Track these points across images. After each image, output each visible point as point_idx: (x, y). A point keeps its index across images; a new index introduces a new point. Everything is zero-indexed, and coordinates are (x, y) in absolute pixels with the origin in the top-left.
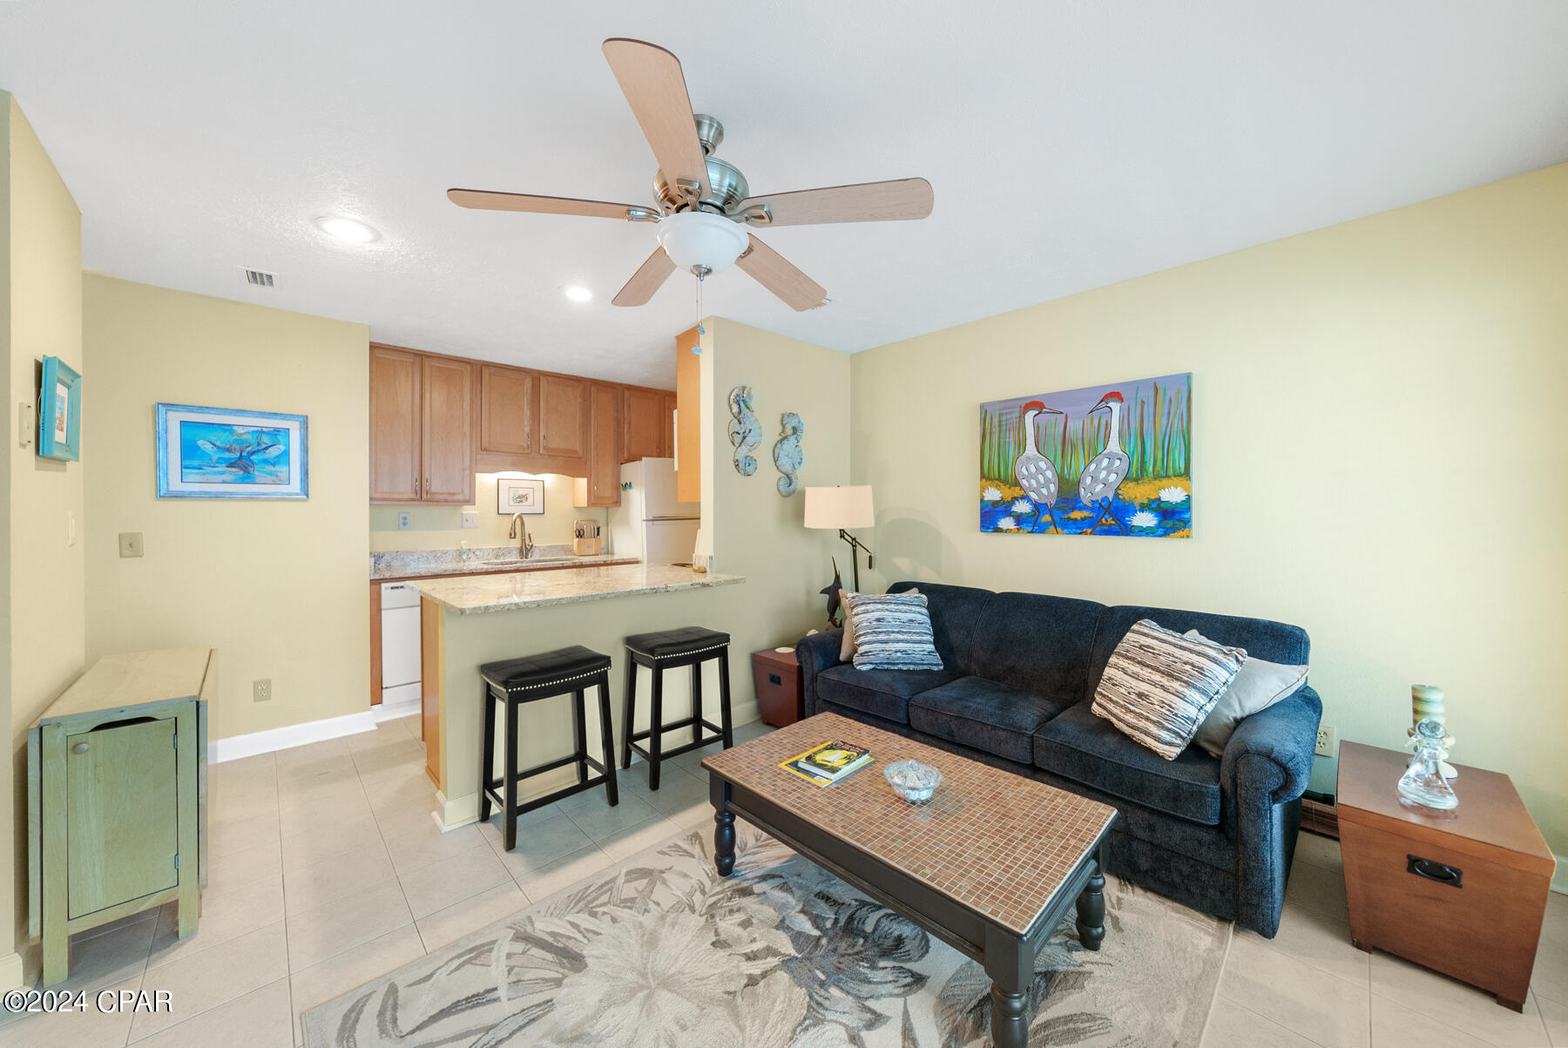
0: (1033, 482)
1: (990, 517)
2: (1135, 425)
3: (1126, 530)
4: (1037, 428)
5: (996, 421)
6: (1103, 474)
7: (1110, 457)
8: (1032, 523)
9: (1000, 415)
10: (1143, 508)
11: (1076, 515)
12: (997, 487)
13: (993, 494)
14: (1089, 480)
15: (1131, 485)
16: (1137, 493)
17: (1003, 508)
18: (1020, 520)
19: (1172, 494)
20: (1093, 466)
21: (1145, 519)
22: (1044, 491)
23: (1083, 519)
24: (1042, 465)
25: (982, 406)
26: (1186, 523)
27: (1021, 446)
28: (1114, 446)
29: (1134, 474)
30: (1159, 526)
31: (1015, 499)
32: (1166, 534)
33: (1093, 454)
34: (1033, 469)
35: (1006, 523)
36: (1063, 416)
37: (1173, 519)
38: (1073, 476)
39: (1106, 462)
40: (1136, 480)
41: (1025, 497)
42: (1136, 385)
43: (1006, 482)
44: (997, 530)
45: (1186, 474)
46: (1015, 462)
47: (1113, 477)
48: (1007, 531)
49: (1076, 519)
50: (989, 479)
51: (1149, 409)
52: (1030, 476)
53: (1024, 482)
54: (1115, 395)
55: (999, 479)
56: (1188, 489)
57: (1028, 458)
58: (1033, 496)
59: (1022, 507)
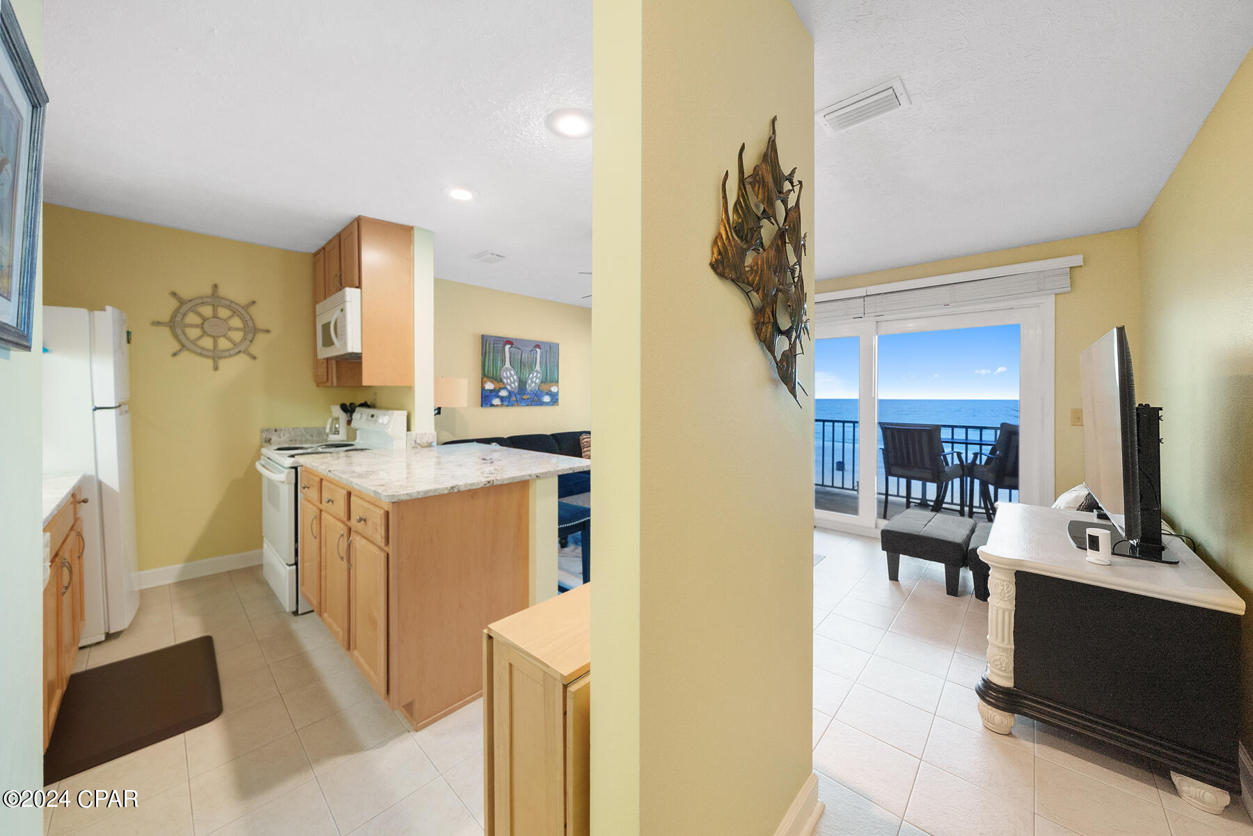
0: (509, 380)
1: (486, 399)
2: (544, 361)
3: (542, 404)
4: (510, 354)
5: (492, 346)
6: (535, 379)
7: (537, 372)
8: (508, 401)
9: (494, 344)
10: (547, 394)
11: (525, 397)
12: (492, 382)
13: (489, 386)
14: (530, 381)
15: (543, 384)
16: (544, 387)
17: (494, 393)
18: (502, 399)
19: (554, 389)
20: (531, 376)
21: (547, 399)
22: (513, 385)
23: (528, 399)
24: (512, 372)
25: (482, 336)
26: (557, 399)
27: (503, 361)
28: (538, 367)
29: (544, 380)
30: (551, 401)
31: (501, 389)
32: (553, 405)
33: (531, 370)
34: (509, 375)
35: (496, 401)
36: (520, 351)
37: (555, 399)
38: (524, 380)
39: (535, 374)
40: (545, 383)
41: (505, 388)
42: (545, 343)
43: (496, 380)
44: (492, 405)
45: (557, 382)
46: (500, 370)
47: (538, 381)
48: (497, 405)
49: (525, 399)
50: (487, 377)
51: (548, 354)
52: (507, 378)
53: (505, 380)
54: (538, 346)
55: (493, 378)
56: (558, 387)
57: (506, 368)
58: (509, 387)
59: (503, 393)
